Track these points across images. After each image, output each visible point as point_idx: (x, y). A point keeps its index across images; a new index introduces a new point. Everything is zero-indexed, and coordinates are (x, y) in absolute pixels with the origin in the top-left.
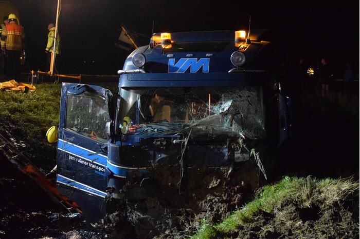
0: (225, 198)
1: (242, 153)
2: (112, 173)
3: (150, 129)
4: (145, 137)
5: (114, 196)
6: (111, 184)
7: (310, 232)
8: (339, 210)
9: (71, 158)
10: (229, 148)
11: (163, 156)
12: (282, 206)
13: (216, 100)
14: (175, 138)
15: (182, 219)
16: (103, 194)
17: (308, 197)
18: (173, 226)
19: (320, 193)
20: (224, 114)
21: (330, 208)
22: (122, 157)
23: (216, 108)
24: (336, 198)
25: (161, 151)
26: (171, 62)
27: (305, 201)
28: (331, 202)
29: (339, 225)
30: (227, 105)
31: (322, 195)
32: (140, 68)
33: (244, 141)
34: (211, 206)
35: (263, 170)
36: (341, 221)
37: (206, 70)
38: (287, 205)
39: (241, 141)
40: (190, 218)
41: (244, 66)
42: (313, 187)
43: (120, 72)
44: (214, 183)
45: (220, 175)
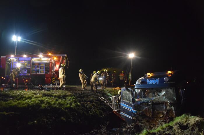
0: (164, 121)
1: (169, 107)
2: (133, 112)
3: (142, 100)
4: (141, 102)
5: (134, 118)
6: (133, 115)
7: (181, 134)
8: (194, 127)
9: (124, 107)
10: (165, 105)
11: (146, 108)
12: (175, 125)
13: (160, 91)
14: (149, 103)
15: (152, 126)
16: (131, 118)
17: (185, 122)
18: (149, 128)
19: (189, 121)
20: (163, 96)
21: (191, 126)
22: (135, 108)
23: (161, 94)
24: (193, 123)
25: (145, 106)
26: (148, 81)
27: (184, 123)
28: (192, 124)
29: (193, 132)
30: (164, 93)
31: (190, 121)
32: (140, 83)
33: (170, 104)
34: (160, 123)
35: (174, 112)
36: (194, 130)
37: (158, 83)
38: (176, 124)
39: (168, 103)
40: (154, 126)
41: (168, 81)
42: (187, 118)
43: (135, 84)
44: (161, 116)
45: (163, 114)
